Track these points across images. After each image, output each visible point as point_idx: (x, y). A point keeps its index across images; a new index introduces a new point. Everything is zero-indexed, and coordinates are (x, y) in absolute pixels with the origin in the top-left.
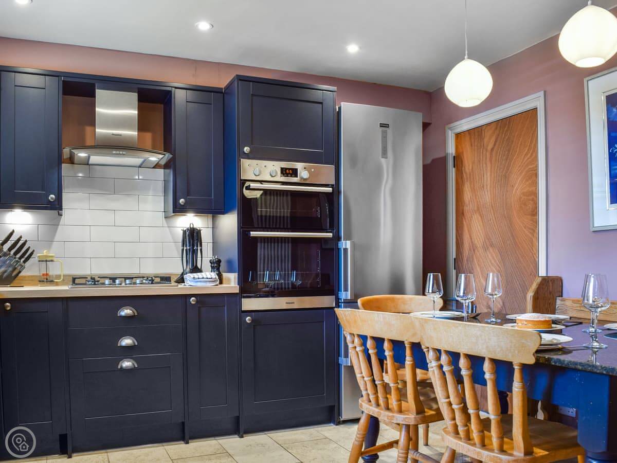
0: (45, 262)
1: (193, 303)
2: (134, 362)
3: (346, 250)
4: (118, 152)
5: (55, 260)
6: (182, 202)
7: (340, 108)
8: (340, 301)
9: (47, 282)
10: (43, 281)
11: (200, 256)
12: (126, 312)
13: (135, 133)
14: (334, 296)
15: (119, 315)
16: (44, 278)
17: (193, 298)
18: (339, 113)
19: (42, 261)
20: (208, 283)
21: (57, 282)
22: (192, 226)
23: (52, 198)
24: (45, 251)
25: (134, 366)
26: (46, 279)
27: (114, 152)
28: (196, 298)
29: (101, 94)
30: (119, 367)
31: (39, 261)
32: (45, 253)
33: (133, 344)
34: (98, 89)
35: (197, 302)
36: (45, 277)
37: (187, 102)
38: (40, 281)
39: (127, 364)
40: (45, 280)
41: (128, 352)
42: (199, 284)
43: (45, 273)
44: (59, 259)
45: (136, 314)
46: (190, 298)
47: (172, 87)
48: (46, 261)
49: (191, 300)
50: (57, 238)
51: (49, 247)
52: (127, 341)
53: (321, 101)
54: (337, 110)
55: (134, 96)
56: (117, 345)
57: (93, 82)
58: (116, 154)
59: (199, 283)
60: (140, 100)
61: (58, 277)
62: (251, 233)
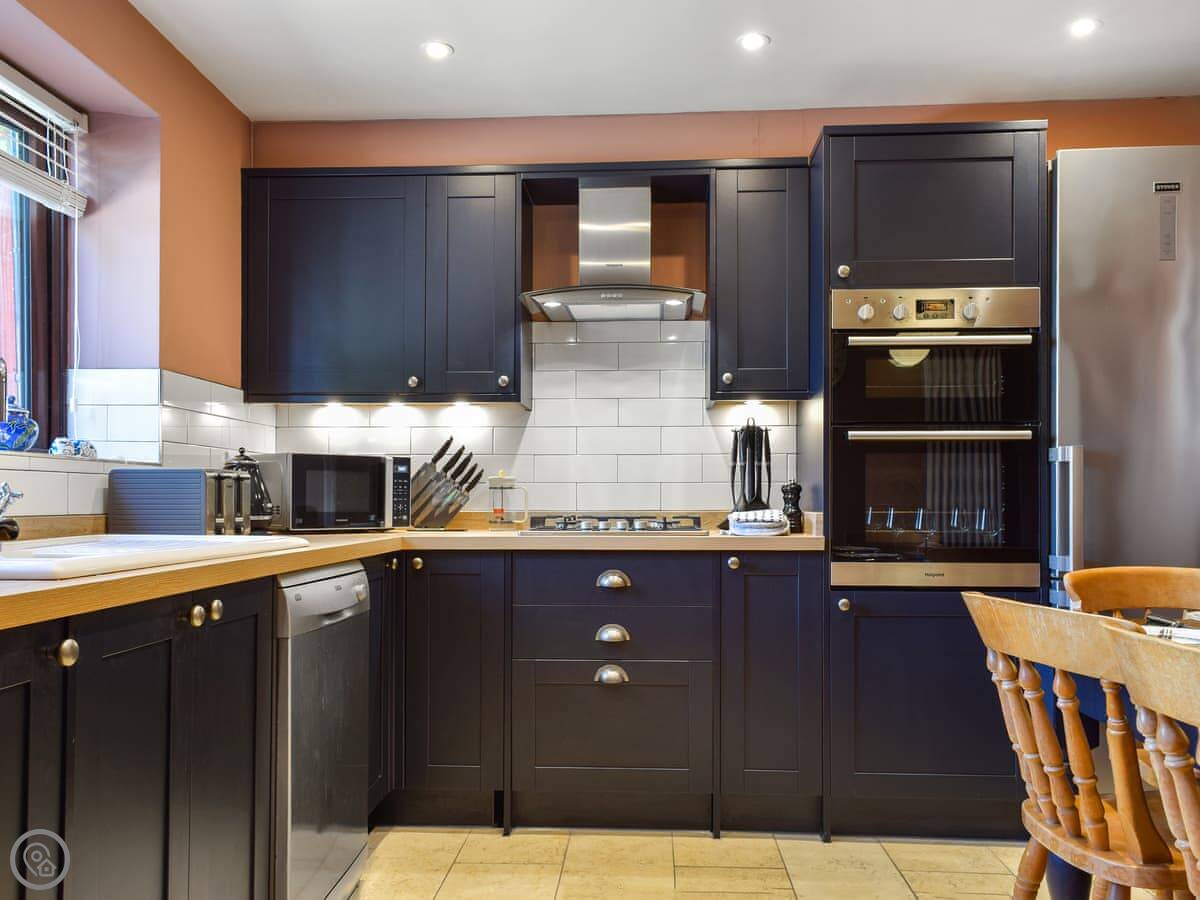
0: (500, 491)
1: (733, 567)
2: (623, 672)
3: (1065, 465)
4: (609, 296)
5: (516, 485)
6: (727, 379)
7: (1055, 164)
8: (1052, 575)
9: (502, 523)
10: (496, 522)
11: (767, 479)
12: (611, 579)
13: (646, 263)
14: (1037, 566)
15: (598, 585)
16: (497, 517)
17: (733, 559)
18: (1052, 175)
19: (495, 488)
20: (765, 530)
21: (519, 524)
22: (751, 424)
23: (504, 381)
24: (501, 471)
25: (623, 678)
26: (501, 519)
27: (603, 296)
28: (739, 558)
29: (587, 195)
30: (596, 679)
31: (491, 488)
32: (500, 474)
33: (622, 639)
34: (583, 187)
35: (741, 565)
36: (500, 515)
37: (738, 192)
38: (491, 522)
39: (610, 674)
40: (499, 520)
41: (612, 652)
42: (748, 533)
43: (500, 508)
44: (524, 486)
45: (629, 585)
46: (729, 557)
47: (710, 168)
48: (502, 487)
49: (729, 562)
50: (524, 448)
51: (509, 465)
52: (611, 633)
53: (1010, 155)
54: (1050, 168)
55: (644, 194)
56: (594, 638)
57: (574, 176)
58: (606, 299)
59: (748, 530)
60: (655, 199)
61: (520, 515)
62: (850, 433)
